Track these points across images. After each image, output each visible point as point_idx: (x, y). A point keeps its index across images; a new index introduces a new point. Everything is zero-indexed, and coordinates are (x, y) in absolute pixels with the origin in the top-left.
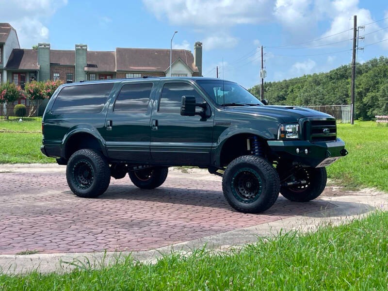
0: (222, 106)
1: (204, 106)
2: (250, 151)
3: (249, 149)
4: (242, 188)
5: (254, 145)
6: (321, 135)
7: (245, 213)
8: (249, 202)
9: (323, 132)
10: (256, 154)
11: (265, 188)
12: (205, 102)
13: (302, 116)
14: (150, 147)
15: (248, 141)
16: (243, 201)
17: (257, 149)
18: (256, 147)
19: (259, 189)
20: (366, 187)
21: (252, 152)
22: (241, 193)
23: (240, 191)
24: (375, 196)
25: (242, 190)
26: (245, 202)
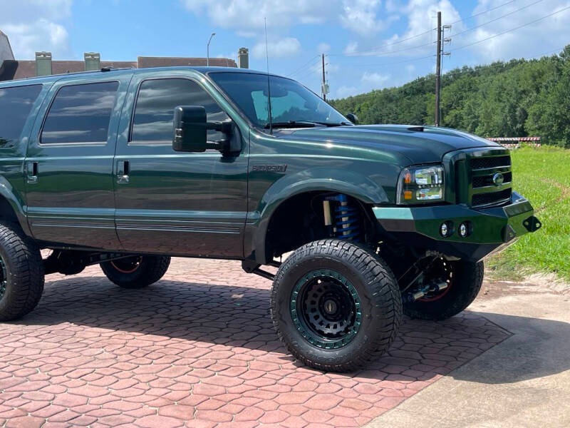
0: (267, 127)
1: (228, 129)
2: (331, 227)
3: (327, 221)
4: (315, 314)
5: (339, 213)
6: (487, 189)
7: (325, 371)
8: (332, 347)
9: (492, 183)
10: (345, 233)
11: (370, 317)
12: (229, 120)
13: (452, 149)
14: (114, 220)
15: (326, 204)
16: (319, 343)
17: (346, 223)
18: (344, 219)
19: (354, 319)
20: (534, 272)
21: (335, 230)
22: (312, 325)
23: (312, 320)
24: (561, 293)
25: (316, 318)
26: (324, 346)
